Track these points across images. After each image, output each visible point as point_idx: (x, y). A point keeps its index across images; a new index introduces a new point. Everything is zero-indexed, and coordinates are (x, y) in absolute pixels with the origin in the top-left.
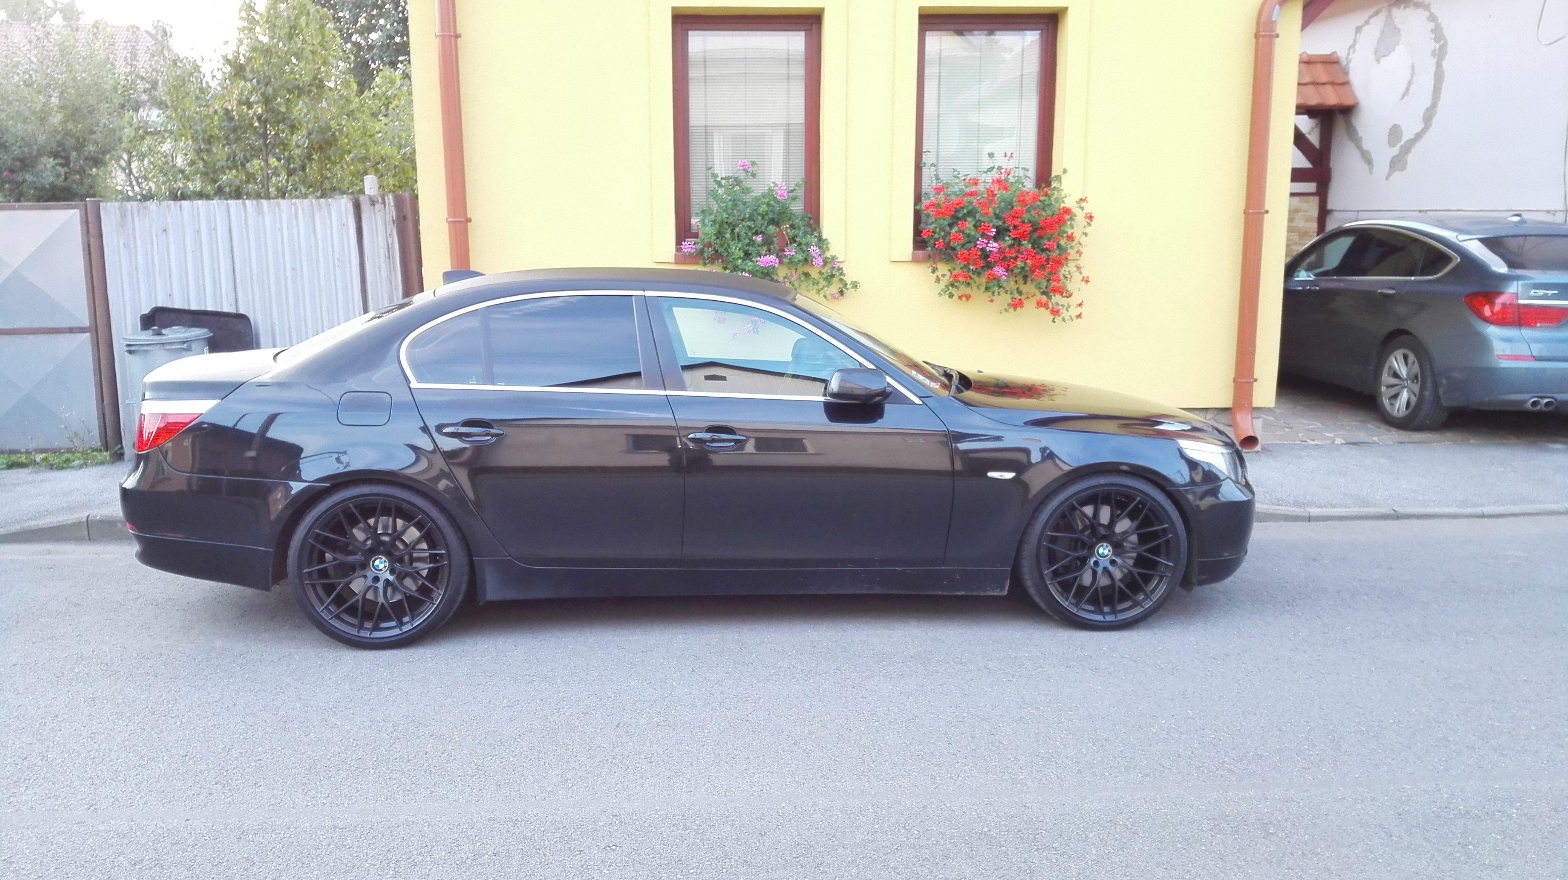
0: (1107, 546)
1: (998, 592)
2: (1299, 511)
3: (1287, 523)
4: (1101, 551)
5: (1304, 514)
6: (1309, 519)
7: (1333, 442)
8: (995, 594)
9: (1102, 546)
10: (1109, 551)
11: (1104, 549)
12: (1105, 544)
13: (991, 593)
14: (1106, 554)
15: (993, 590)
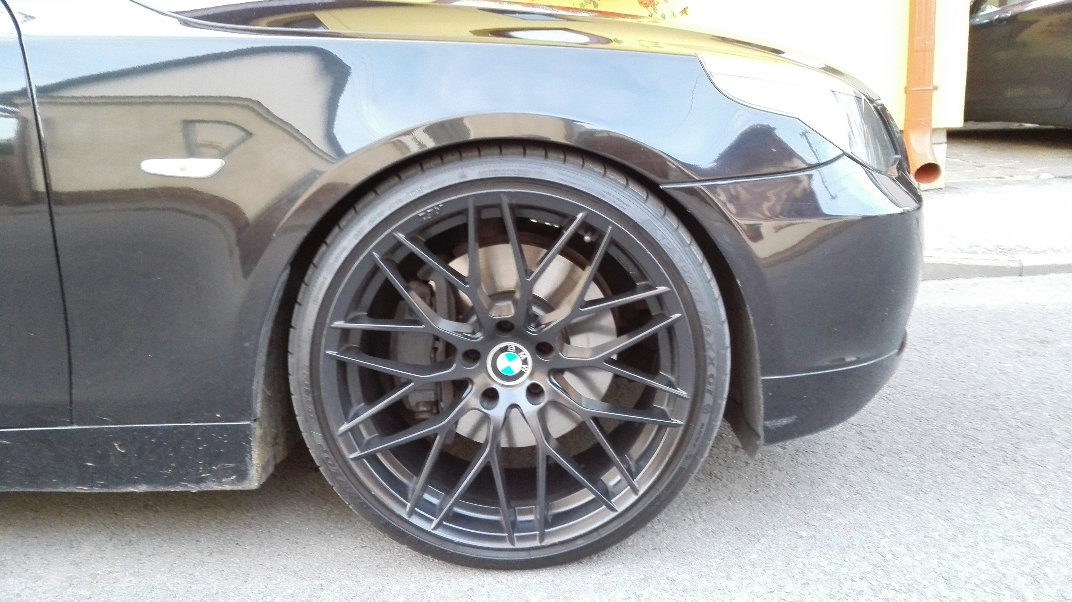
0: (518, 350)
1: (233, 483)
2: (1005, 261)
3: (985, 279)
4: (503, 362)
5: (1013, 265)
6: (1021, 272)
7: (1038, 177)
8: (227, 487)
9: (505, 349)
10: (525, 362)
11: (510, 359)
12: (512, 345)
13: (215, 487)
14: (516, 371)
15: (218, 478)
